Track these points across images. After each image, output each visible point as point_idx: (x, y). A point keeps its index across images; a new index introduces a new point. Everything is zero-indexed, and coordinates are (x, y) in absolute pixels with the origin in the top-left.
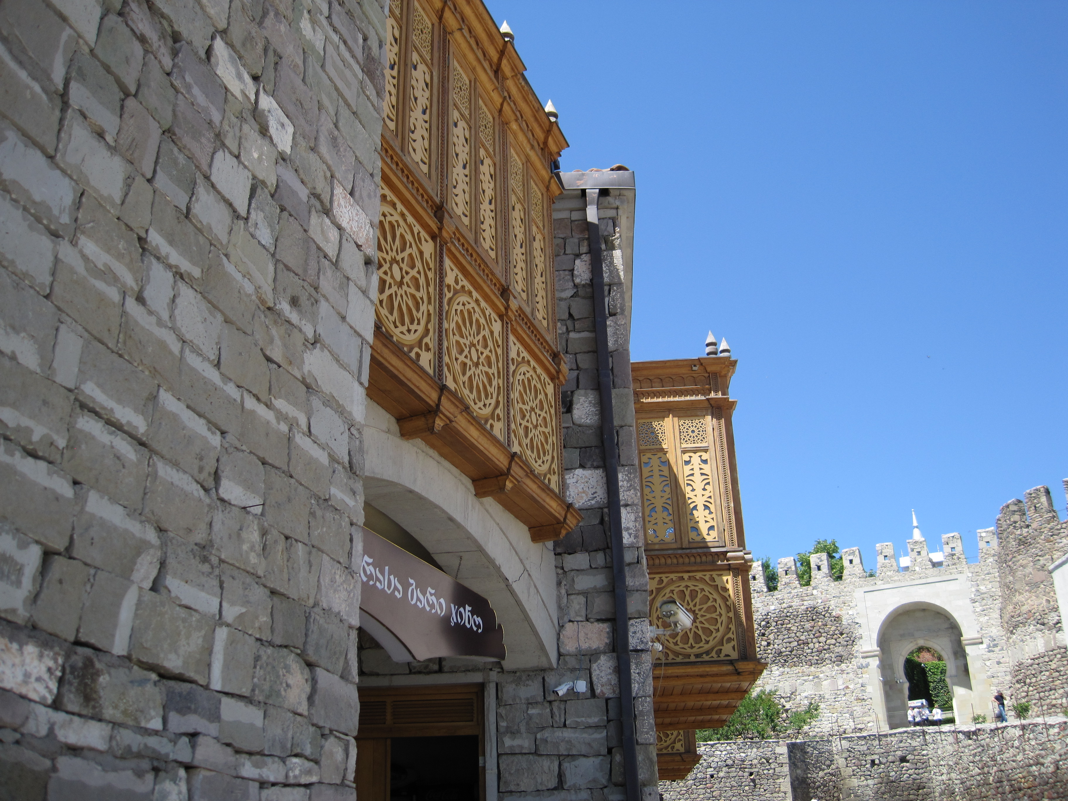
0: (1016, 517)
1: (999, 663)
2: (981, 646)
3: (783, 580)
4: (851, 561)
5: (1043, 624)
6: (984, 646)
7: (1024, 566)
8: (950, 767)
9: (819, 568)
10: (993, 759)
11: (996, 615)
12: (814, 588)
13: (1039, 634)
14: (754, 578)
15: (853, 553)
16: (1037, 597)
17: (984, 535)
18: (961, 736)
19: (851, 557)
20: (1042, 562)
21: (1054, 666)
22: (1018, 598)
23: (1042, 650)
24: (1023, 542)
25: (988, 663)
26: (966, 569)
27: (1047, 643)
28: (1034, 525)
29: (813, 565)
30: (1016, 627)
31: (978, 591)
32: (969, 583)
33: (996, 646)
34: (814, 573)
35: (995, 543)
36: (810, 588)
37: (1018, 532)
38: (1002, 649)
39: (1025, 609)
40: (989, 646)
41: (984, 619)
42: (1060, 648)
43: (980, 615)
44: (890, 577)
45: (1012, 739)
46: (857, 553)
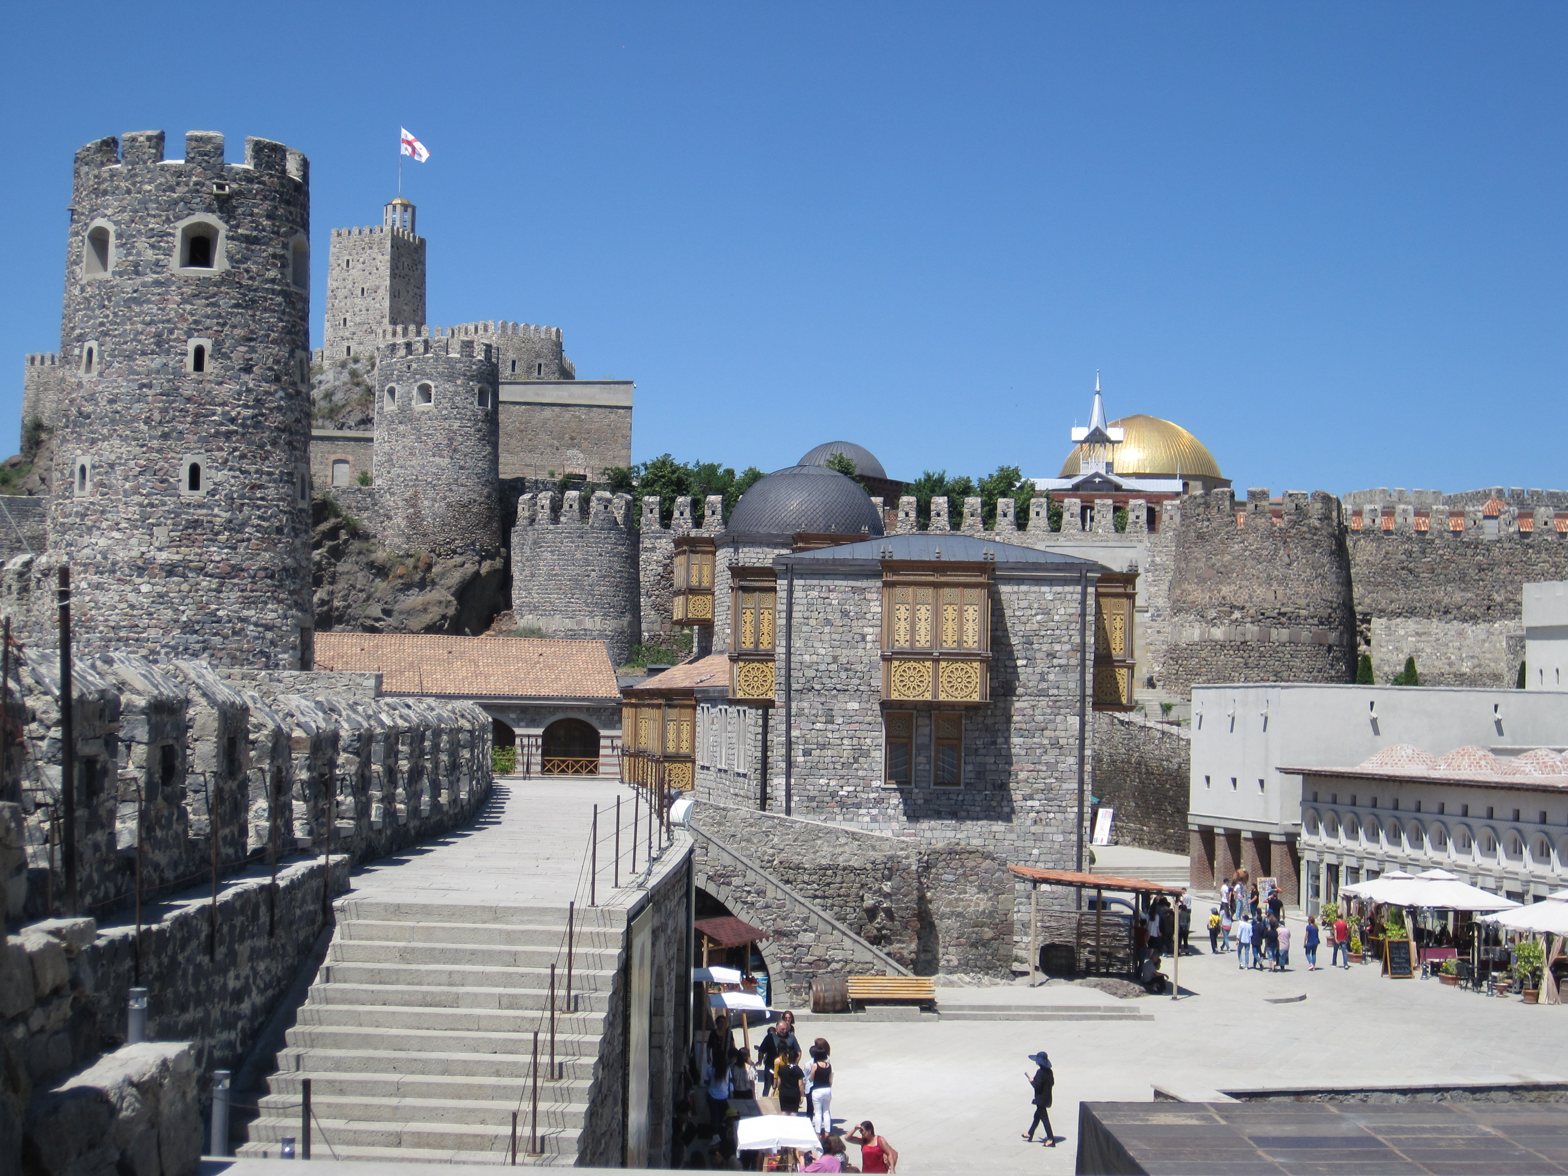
0: (1201, 510)
1: (1159, 632)
2: (1146, 615)
3: (968, 521)
4: (1038, 514)
5: (1202, 617)
6: (1149, 614)
7: (1198, 560)
8: (1103, 741)
9: (1005, 515)
10: (1137, 747)
11: (1165, 587)
12: (997, 534)
13: (1197, 625)
14: (938, 515)
15: (1041, 506)
16: (1203, 591)
17: (1169, 508)
18: (1116, 721)
19: (1038, 509)
20: (1213, 561)
21: (1203, 656)
22: (1185, 586)
23: (1196, 638)
24: (1201, 536)
25: (1149, 631)
26: (1146, 539)
27: (1202, 634)
28: (1214, 525)
29: (999, 511)
30: (1179, 611)
31: (1153, 561)
32: (1146, 553)
33: (1159, 616)
34: (999, 518)
35: (1177, 519)
36: (993, 534)
37: (1199, 525)
38: (1164, 620)
39: (1190, 598)
40: (1153, 615)
41: (1153, 589)
42: (1211, 641)
43: (1150, 585)
44: (1072, 535)
45: (1153, 738)
46: (1045, 506)
